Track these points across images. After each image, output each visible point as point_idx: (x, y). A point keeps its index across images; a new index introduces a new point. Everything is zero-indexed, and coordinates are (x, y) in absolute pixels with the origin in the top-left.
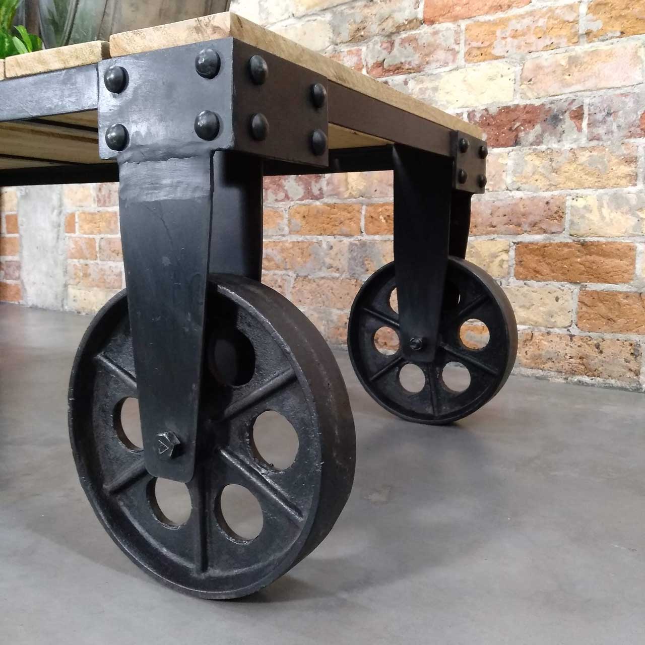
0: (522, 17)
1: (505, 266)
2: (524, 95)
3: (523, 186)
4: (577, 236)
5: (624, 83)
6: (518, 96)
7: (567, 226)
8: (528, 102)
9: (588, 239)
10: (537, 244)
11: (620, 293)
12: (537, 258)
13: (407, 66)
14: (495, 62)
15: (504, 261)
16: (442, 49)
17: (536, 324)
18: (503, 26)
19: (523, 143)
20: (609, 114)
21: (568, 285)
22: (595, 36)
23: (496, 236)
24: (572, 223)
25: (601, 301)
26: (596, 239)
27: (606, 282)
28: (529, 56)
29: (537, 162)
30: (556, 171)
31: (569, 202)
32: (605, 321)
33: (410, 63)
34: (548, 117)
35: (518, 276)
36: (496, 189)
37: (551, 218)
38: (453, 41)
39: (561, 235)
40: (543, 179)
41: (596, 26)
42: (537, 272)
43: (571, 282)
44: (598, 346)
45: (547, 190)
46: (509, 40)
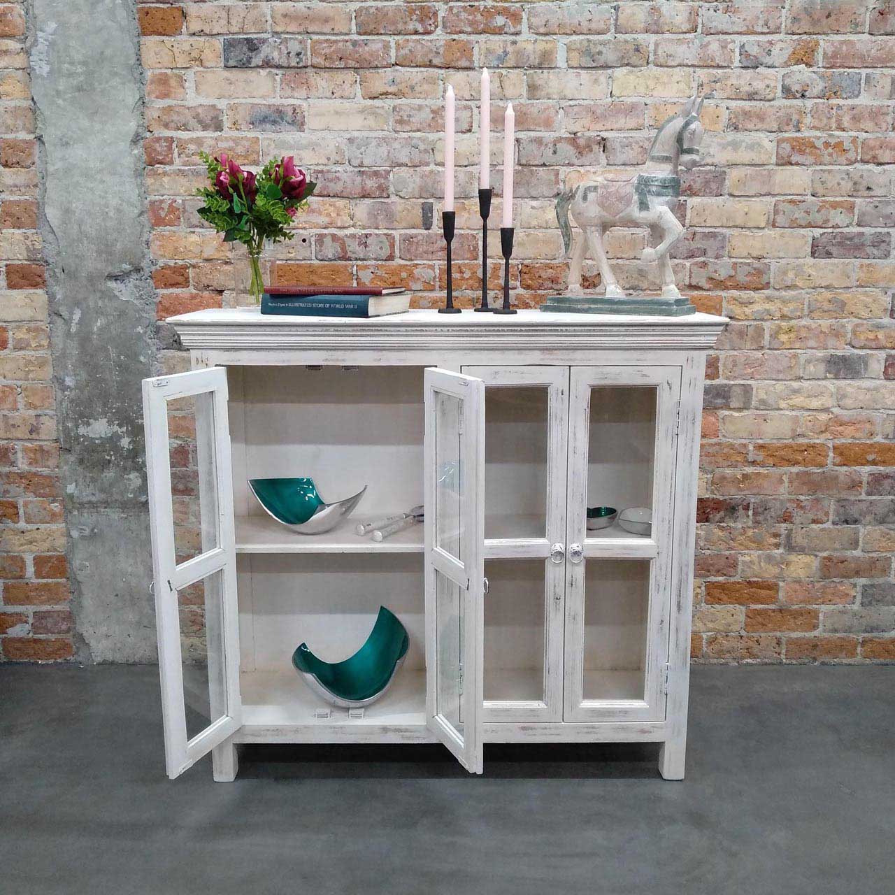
0: (714, 445)
1: (699, 597)
2: (712, 492)
3: (712, 547)
4: (745, 578)
5: (774, 493)
6: (709, 492)
7: (739, 572)
8: (715, 497)
9: (751, 580)
10: (719, 583)
11: (770, 609)
12: (720, 591)
15: (698, 594)
17: (719, 632)
19: (712, 522)
20: (766, 509)
21: (738, 606)
22: (758, 464)
24: (743, 570)
25: (759, 615)
26: (756, 579)
27: (762, 604)
28: (717, 470)
29: (720, 534)
30: (732, 539)
31: (741, 558)
32: (761, 626)
34: (729, 508)
35: (706, 602)
37: (730, 567)
39: (735, 578)
40: (725, 544)
41: (760, 458)
42: (720, 600)
43: (740, 604)
44: (757, 641)
45: (727, 550)
46: (704, 458)
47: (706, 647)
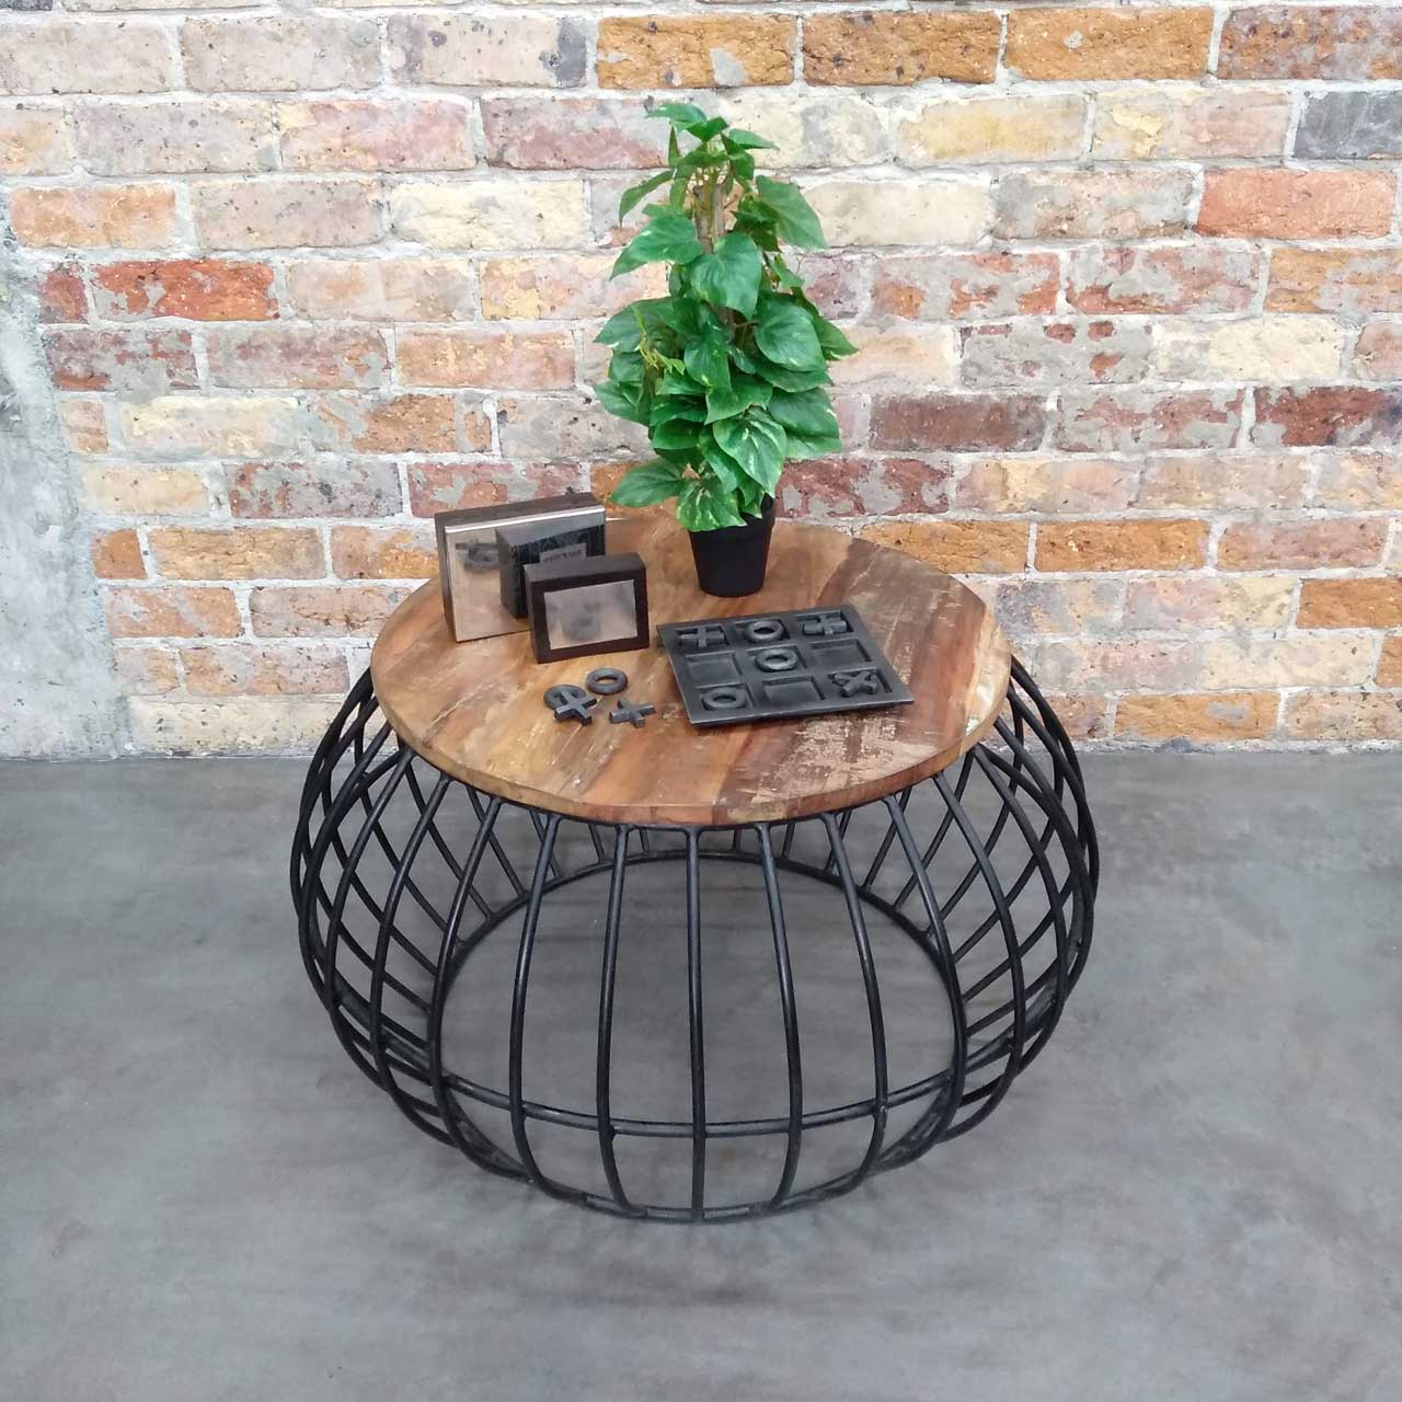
0: (1373, 254)
1: (1285, 611)
2: (1353, 373)
3: (1331, 503)
4: (1396, 570)
6: (1344, 373)
7: (1385, 558)
8: (1357, 383)
10: (1337, 581)
12: (1334, 599)
13: (1155, 303)
14: (1316, 317)
15: (1283, 605)
16: (1226, 282)
17: (1318, 684)
18: (1338, 263)
19: (1343, 441)
21: (1368, 631)
23: (1275, 571)
24: (1394, 554)
28: (1373, 318)
29: (1356, 471)
30: (1381, 484)
31: (1393, 526)
33: (1161, 297)
34: (1385, 409)
35: (1300, 624)
36: (1288, 506)
37: (1365, 546)
38: (1249, 273)
39: (1374, 569)
40: (1362, 494)
42: (1331, 617)
43: (1375, 626)
45: (1366, 509)
46: (1345, 287)
47: (1286, 717)
